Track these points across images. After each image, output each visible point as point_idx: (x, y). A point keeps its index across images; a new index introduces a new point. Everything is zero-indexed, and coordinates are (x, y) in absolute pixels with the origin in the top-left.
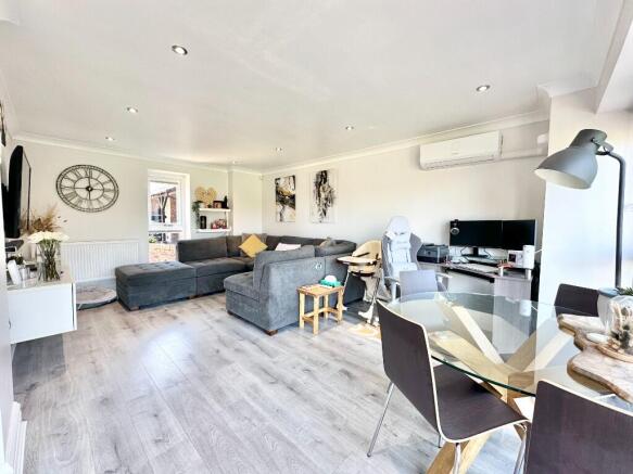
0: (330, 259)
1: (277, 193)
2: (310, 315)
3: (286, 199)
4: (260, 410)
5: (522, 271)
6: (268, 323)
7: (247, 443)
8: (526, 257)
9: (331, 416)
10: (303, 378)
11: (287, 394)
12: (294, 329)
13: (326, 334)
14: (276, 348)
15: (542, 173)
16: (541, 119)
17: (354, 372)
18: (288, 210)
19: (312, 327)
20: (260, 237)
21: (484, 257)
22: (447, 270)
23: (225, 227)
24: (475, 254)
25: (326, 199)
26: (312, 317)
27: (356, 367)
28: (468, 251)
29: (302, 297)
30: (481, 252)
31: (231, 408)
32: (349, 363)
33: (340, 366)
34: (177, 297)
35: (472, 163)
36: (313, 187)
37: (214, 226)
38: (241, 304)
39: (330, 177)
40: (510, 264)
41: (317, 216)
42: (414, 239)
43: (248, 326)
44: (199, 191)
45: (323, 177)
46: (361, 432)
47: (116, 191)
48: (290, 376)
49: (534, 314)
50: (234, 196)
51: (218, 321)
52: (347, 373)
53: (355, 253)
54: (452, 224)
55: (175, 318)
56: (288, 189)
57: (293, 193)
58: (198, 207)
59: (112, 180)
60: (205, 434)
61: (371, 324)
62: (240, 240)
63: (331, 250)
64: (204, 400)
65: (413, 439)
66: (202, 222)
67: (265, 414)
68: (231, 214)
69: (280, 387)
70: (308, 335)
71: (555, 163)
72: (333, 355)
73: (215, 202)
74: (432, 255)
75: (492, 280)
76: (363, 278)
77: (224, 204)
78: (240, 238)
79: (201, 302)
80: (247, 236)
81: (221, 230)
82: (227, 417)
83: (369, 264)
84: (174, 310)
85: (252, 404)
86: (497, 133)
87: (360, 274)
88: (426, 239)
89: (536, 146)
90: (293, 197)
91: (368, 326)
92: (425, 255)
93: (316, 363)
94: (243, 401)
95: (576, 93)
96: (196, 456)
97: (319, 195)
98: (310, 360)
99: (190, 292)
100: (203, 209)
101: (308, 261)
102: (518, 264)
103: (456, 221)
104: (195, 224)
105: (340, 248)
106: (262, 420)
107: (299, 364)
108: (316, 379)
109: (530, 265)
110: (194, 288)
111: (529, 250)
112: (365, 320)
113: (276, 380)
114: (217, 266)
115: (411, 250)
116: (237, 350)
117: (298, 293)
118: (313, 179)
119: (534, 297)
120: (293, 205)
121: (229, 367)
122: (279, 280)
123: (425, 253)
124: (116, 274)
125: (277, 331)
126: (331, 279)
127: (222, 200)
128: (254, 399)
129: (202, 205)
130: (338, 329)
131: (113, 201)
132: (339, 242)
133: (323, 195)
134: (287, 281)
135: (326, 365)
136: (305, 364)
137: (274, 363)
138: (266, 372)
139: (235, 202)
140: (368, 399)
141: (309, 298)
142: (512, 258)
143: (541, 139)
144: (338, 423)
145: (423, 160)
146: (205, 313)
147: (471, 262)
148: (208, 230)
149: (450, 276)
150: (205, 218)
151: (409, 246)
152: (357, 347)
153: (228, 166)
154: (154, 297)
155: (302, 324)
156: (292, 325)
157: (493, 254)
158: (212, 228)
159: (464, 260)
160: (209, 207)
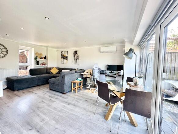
0: (79, 74)
1: (62, 55)
2: (75, 88)
3: (64, 58)
4: (67, 110)
5: (120, 75)
6: (64, 91)
7: (66, 117)
8: (121, 73)
9: (85, 109)
10: (76, 103)
11: (73, 106)
12: (70, 92)
13: (79, 92)
14: (67, 97)
15: (124, 56)
16: (124, 44)
17: (88, 100)
18: (65, 61)
19: (75, 91)
20: (57, 68)
21: (113, 73)
22: (106, 76)
23: (45, 65)
24: (112, 72)
25: (77, 58)
26: (75, 89)
27: (88, 99)
28: (110, 71)
29: (73, 83)
30: (113, 72)
31: (59, 111)
32: (86, 98)
33: (84, 99)
34: (31, 86)
35: (111, 52)
36: (73, 55)
37: (42, 64)
38: (55, 87)
39: (78, 52)
40: (118, 74)
41: (74, 62)
42: (99, 69)
43: (57, 92)
44: (37, 53)
45: (76, 52)
46: (92, 111)
47: (7, 52)
48: (73, 103)
49: (123, 84)
50: (48, 56)
51: (47, 92)
52: (86, 100)
53: (85, 72)
54: (107, 65)
55: (32, 92)
56: (65, 55)
57: (67, 56)
58: (37, 58)
59: (5, 48)
60: (55, 117)
61: (89, 89)
62: (50, 69)
63: (79, 71)
64: (51, 110)
65: (102, 111)
66: (38, 63)
67: (69, 111)
68: (47, 61)
69: (70, 105)
70: (74, 93)
71: (126, 54)
72: (82, 97)
73: (42, 57)
74: (103, 72)
75: (115, 78)
76: (87, 79)
77: (45, 58)
78: (50, 68)
79: (39, 87)
80: (53, 68)
81: (44, 66)
82: (59, 113)
83: (89, 75)
84: (31, 90)
85: (65, 109)
86: (116, 46)
87: (86, 77)
88: (102, 69)
89: (123, 50)
90: (67, 57)
91: (89, 90)
92: (102, 73)
93: (78, 99)
94: (62, 109)
95: (129, 41)
96: (54, 122)
97: (75, 57)
98: (77, 99)
99: (35, 84)
100: (38, 59)
101: (74, 74)
102: (120, 74)
103: (108, 65)
104: (35, 64)
105: (81, 71)
106: (68, 112)
107: (74, 100)
108: (79, 102)
109: (122, 74)
110: (37, 83)
111: (122, 71)
112: (88, 89)
113: (69, 104)
114: (44, 76)
115: (99, 71)
116: (56, 98)
117: (72, 82)
118: (73, 53)
119: (123, 80)
120: (67, 59)
121: (55, 103)
122: (67, 79)
123: (102, 72)
124: (7, 80)
125: (66, 93)
126: (80, 79)
127: (45, 57)
128: (65, 108)
129: (38, 58)
130: (82, 91)
131: (6, 55)
132: (80, 70)
133: (76, 57)
134: (69, 79)
135: (81, 99)
136: (76, 100)
137: (68, 100)
138: (66, 102)
139: (49, 57)
140: (92, 105)
141: (75, 84)
142: (119, 73)
143: (124, 49)
144: (87, 110)
145: (101, 51)
146: (42, 90)
147: (111, 74)
148: (40, 66)
149: (107, 77)
150: (39, 62)
151: (98, 70)
152: (87, 95)
153: (47, 47)
154: (23, 86)
155: (72, 91)
156: (69, 91)
157: (115, 72)
158: (41, 65)
159: (109, 73)
160: (40, 58)
